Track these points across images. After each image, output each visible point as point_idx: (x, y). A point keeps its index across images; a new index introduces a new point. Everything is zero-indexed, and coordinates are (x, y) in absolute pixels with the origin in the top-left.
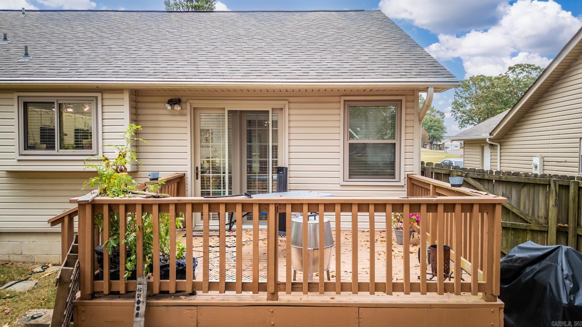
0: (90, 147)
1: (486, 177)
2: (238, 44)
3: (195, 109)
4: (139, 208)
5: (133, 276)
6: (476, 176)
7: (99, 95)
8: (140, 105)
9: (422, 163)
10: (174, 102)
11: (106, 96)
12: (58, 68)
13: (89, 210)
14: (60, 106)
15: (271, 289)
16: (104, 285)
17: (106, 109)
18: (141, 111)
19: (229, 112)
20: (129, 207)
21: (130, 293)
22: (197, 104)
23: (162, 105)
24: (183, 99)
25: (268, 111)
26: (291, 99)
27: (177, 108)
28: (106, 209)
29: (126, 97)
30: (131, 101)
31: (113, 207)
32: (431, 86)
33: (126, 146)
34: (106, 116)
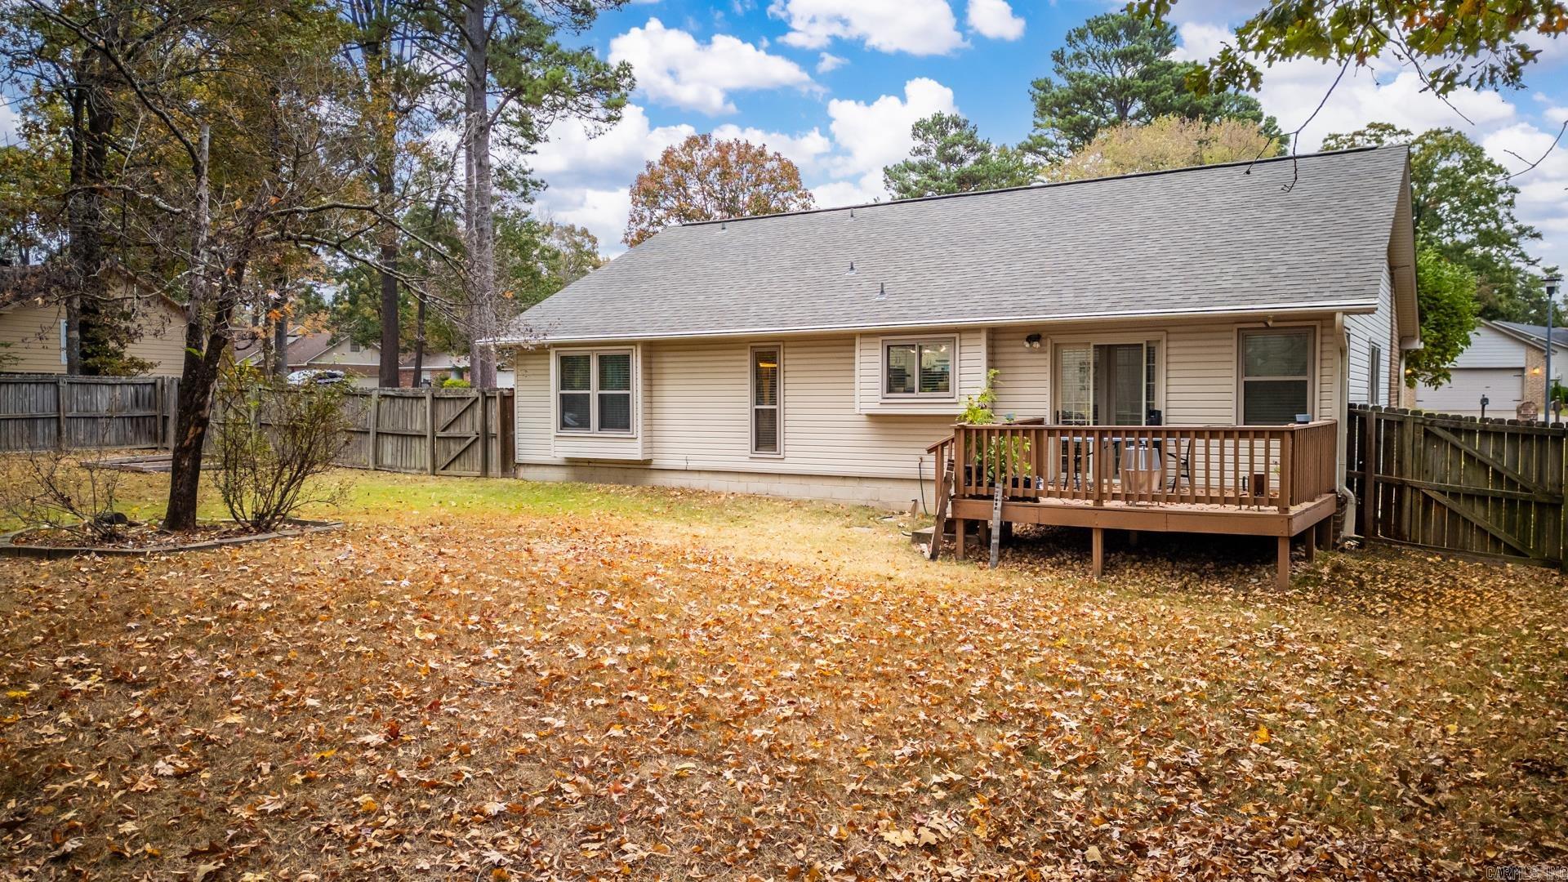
0: (947, 389)
1: (1463, 426)
2: (1122, 253)
3: (1056, 345)
4: (997, 433)
5: (992, 485)
6: (1446, 425)
7: (957, 335)
8: (997, 343)
9: (1350, 406)
10: (1032, 338)
11: (963, 336)
12: (916, 308)
13: (962, 434)
14: (920, 347)
15: (1096, 497)
16: (972, 489)
17: (964, 349)
18: (998, 350)
19: (1095, 346)
20: (991, 431)
21: (990, 497)
22: (1058, 339)
23: (1020, 342)
24: (1044, 335)
25: (1141, 345)
26: (1170, 329)
27: (1036, 345)
28: (974, 433)
29: (984, 336)
30: (988, 339)
31: (979, 431)
32: (1339, 311)
33: (983, 385)
34: (964, 356)
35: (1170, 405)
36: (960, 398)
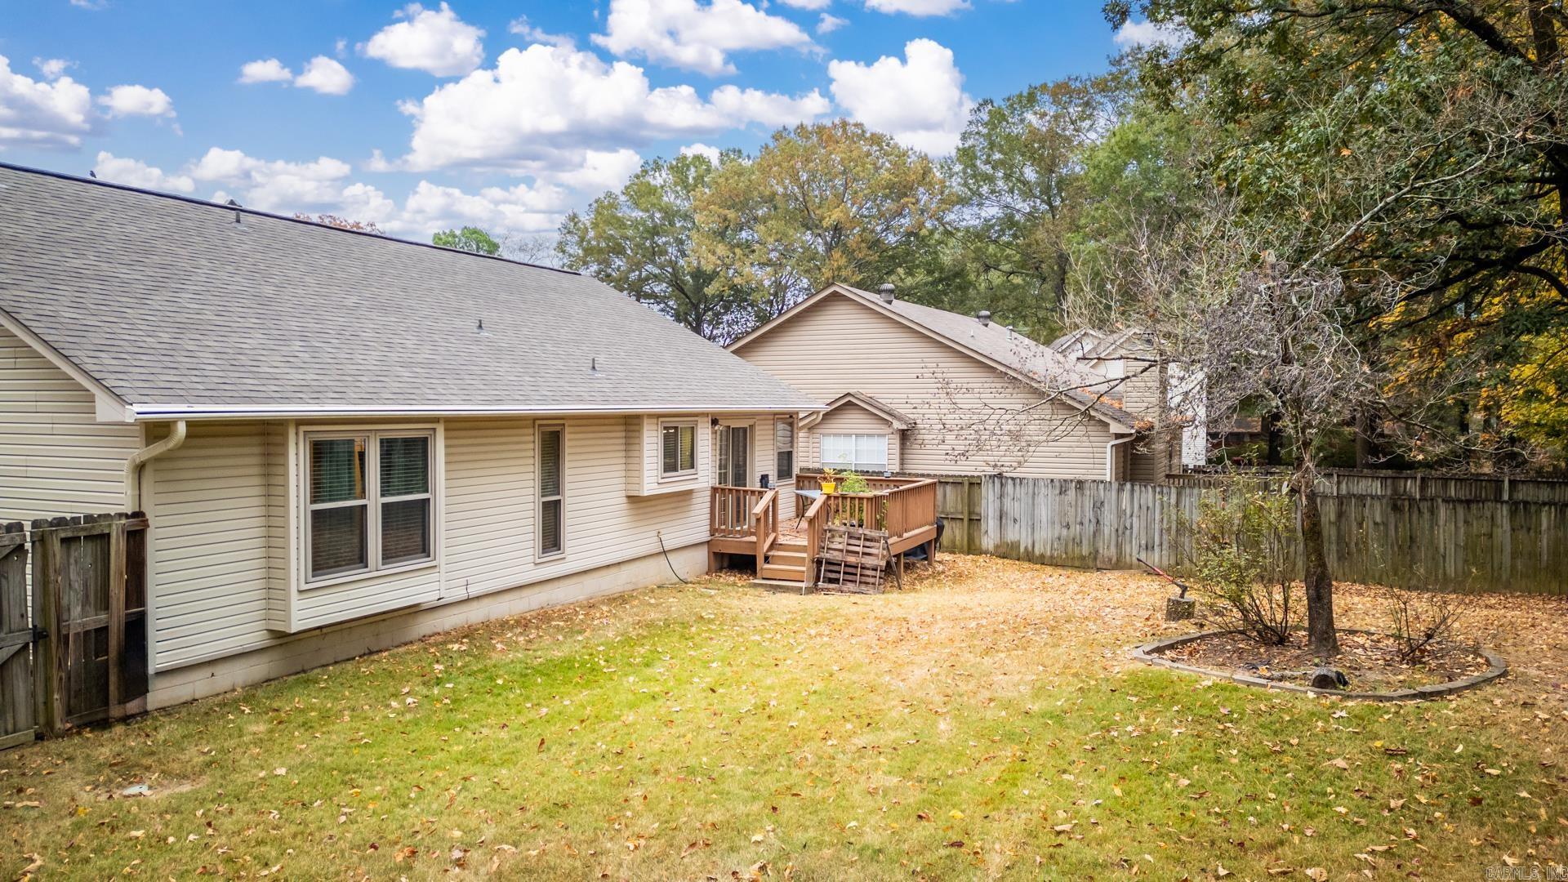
35: (757, 469)
36: (700, 473)
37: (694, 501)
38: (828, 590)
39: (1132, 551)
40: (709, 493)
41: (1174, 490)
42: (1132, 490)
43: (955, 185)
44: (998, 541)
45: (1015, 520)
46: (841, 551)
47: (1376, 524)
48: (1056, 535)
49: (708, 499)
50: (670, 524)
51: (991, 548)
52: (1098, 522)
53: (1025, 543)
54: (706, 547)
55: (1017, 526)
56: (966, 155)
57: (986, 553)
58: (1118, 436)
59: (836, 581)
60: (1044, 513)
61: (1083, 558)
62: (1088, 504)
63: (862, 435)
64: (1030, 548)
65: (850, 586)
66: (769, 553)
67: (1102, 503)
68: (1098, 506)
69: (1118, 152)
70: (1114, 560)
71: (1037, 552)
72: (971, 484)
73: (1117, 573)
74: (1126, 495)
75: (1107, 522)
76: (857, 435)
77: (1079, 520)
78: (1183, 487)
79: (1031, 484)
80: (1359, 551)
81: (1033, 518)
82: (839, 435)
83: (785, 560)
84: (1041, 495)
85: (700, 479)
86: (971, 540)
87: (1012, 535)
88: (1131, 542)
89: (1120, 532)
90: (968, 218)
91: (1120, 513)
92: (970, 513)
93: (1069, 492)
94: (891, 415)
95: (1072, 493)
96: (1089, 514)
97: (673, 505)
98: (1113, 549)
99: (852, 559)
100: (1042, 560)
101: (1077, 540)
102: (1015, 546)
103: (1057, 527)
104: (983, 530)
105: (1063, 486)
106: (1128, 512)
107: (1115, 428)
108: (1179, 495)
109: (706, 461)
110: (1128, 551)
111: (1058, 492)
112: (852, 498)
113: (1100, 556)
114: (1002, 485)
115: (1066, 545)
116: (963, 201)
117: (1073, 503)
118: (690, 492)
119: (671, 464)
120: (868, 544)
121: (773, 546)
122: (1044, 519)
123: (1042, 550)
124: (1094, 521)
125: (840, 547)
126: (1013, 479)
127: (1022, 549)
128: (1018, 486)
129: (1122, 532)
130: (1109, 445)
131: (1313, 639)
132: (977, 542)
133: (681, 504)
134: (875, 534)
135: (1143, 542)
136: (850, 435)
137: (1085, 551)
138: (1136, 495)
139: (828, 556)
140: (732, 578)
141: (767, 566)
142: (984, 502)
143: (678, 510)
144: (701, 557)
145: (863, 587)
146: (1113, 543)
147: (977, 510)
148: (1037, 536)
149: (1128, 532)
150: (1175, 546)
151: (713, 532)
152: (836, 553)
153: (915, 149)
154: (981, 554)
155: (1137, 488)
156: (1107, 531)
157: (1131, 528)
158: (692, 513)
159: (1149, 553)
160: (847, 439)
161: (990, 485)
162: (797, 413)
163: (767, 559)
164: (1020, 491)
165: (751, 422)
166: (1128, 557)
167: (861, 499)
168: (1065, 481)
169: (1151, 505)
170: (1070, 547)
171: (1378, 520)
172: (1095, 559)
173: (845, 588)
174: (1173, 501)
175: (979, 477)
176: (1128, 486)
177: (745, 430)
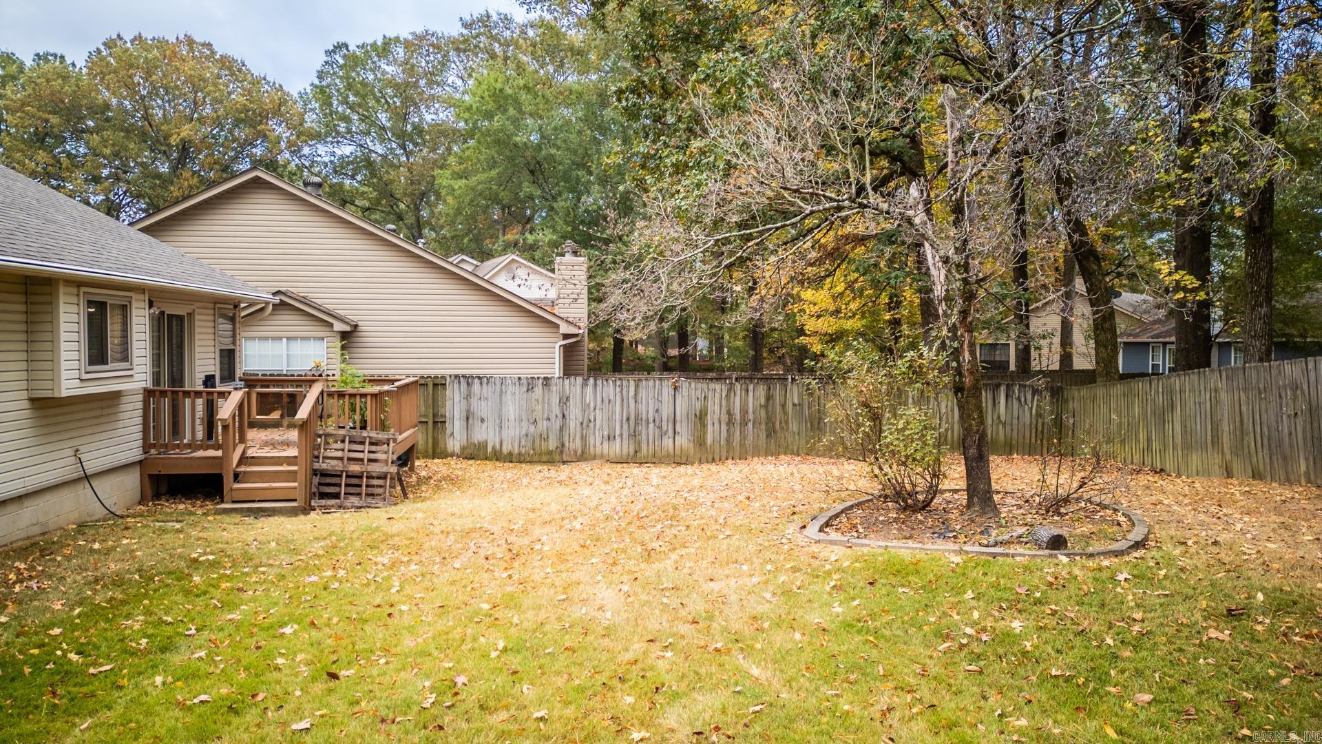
27: (155, 311)
29: (146, 298)
35: (198, 369)
36: (137, 369)
37: (123, 407)
38: (326, 507)
39: (597, 443)
40: (140, 397)
41: (632, 383)
42: (596, 385)
43: (311, 120)
44: (464, 442)
45: (482, 420)
46: (341, 459)
47: (794, 405)
48: (524, 432)
49: (140, 405)
50: (91, 438)
51: (457, 450)
52: (564, 416)
53: (492, 442)
54: (138, 469)
55: (484, 426)
56: (322, 93)
57: (452, 455)
58: (566, 336)
59: (336, 496)
60: (511, 412)
61: (550, 453)
62: (555, 400)
63: (295, 338)
64: (498, 448)
65: (354, 500)
66: (238, 470)
67: (568, 398)
68: (564, 401)
69: (487, 98)
70: (579, 452)
71: (505, 451)
72: (435, 385)
73: (583, 465)
74: (590, 389)
75: (572, 417)
76: (288, 339)
77: (546, 416)
78: (640, 380)
79: (498, 383)
80: (782, 428)
81: (500, 416)
82: (266, 338)
83: (262, 476)
84: (509, 392)
85: (137, 377)
86: (435, 442)
87: (479, 434)
88: (594, 433)
89: (584, 425)
90: (323, 154)
91: (585, 407)
92: (434, 416)
93: (536, 389)
94: (331, 315)
95: (539, 390)
96: (556, 410)
97: (98, 413)
98: (578, 442)
99: (355, 468)
100: (510, 458)
101: (545, 436)
102: (482, 446)
103: (525, 424)
104: (448, 432)
105: (530, 384)
106: (592, 406)
107: (564, 328)
108: (637, 386)
109: (143, 352)
110: (592, 442)
111: (525, 389)
112: (352, 396)
113: (566, 449)
114: (468, 384)
115: (534, 441)
116: (318, 137)
117: (540, 400)
118: (117, 395)
119: (98, 354)
120: (373, 448)
121: (244, 460)
122: (512, 417)
123: (510, 448)
124: (560, 416)
125: (339, 454)
126: (480, 378)
127: (490, 449)
128: (485, 385)
129: (587, 424)
130: (557, 346)
131: (976, 500)
132: (441, 445)
133: (105, 412)
134: (382, 436)
135: (606, 433)
136: (280, 339)
137: (553, 444)
138: (599, 388)
139: (324, 466)
140: (182, 507)
141: (237, 486)
142: (448, 403)
143: (102, 420)
144: (132, 481)
145: (370, 500)
146: (578, 435)
147: (441, 411)
148: (505, 435)
149: (592, 425)
150: (634, 435)
151: (146, 447)
152: (334, 462)
153: (268, 78)
154: (446, 457)
155: (599, 382)
156: (572, 425)
157: (595, 420)
158: (121, 424)
159: (611, 442)
160: (277, 344)
161: (456, 386)
162: (239, 303)
163: (236, 477)
164: (487, 390)
165: (189, 309)
166: (592, 448)
167: (364, 395)
168: (533, 378)
169: (612, 397)
170: (537, 444)
171: (796, 401)
172: (562, 452)
173: (348, 503)
174: (632, 393)
175: (444, 377)
176: (592, 380)
177: (180, 318)
